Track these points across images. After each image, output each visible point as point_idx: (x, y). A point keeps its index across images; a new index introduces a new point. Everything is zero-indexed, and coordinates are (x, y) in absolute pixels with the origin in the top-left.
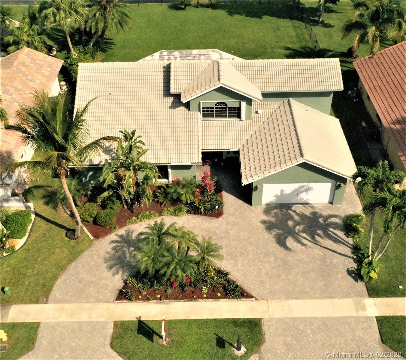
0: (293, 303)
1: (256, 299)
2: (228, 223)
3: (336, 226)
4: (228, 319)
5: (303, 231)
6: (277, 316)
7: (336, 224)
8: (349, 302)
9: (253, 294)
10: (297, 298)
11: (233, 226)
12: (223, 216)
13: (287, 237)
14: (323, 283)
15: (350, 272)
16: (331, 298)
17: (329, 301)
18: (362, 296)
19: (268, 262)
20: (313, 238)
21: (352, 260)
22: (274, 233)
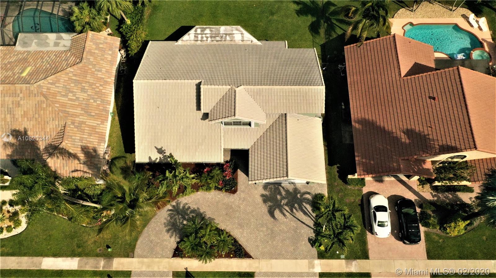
0: (274, 261)
1: (253, 259)
2: (240, 199)
3: (307, 201)
4: (236, 272)
5: (286, 205)
6: (263, 271)
7: (308, 200)
8: (305, 262)
9: (252, 254)
10: (276, 259)
11: (243, 201)
12: (238, 193)
13: (275, 209)
14: (293, 248)
15: (310, 240)
16: (296, 259)
17: (294, 261)
18: (314, 258)
19: (262, 231)
20: (292, 211)
21: (312, 231)
22: (268, 205)
